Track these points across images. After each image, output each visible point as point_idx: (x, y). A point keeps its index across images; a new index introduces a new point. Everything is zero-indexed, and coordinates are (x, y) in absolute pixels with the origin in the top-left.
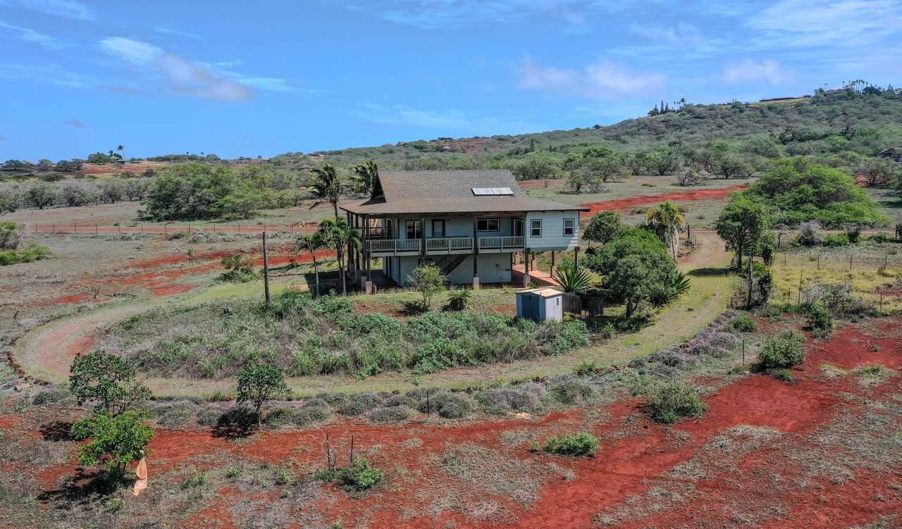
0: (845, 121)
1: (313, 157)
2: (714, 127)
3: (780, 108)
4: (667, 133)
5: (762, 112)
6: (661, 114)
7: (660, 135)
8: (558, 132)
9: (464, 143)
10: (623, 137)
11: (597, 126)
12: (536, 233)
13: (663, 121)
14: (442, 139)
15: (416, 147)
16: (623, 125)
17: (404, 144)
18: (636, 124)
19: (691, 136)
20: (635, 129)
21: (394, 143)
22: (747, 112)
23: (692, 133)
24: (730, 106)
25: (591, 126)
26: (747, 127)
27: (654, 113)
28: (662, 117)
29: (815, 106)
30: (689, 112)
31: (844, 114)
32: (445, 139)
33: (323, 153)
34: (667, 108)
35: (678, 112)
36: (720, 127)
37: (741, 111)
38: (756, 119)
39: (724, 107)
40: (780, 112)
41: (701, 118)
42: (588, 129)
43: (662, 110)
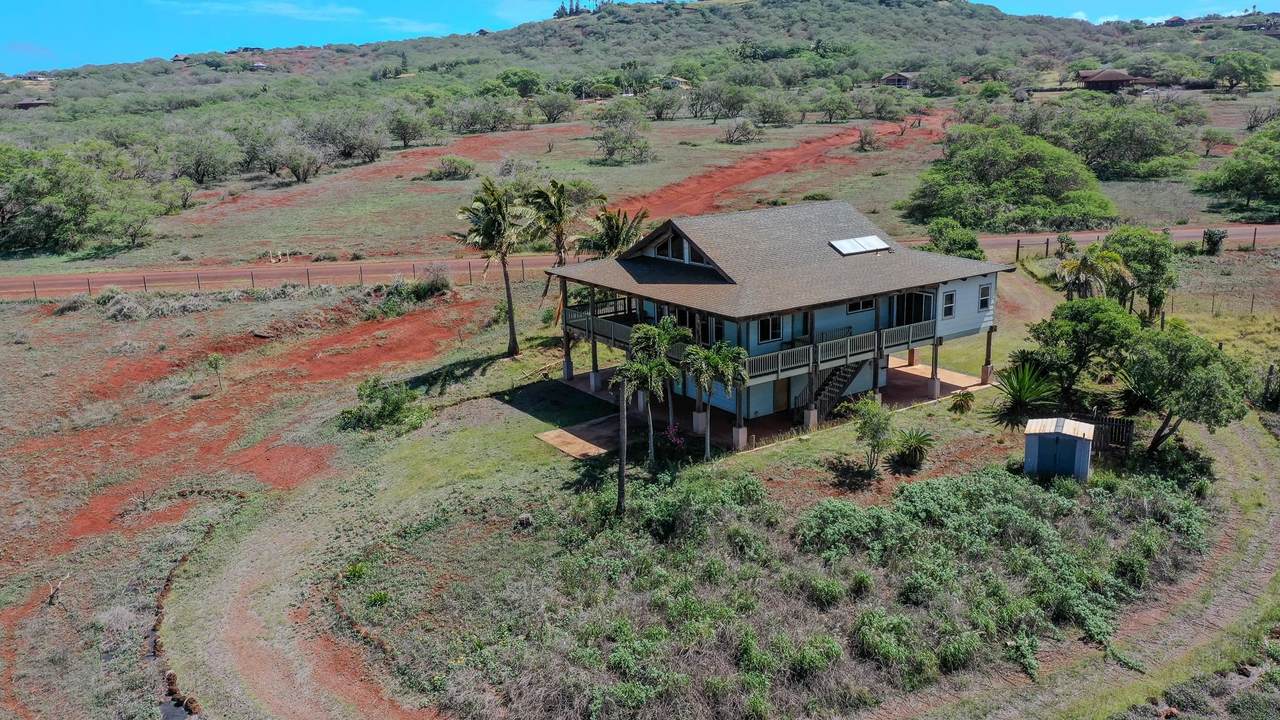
0: (805, 30)
1: (27, 82)
2: (647, 35)
3: (725, 11)
4: (586, 43)
5: (703, 15)
6: (570, 15)
7: (578, 47)
8: (428, 40)
9: (285, 58)
10: (527, 50)
11: (482, 31)
12: (949, 312)
13: (577, 26)
14: (246, 50)
15: (208, 64)
16: (521, 30)
17: (185, 59)
18: (540, 29)
19: (621, 49)
20: (540, 37)
21: (168, 57)
22: (684, 16)
23: (619, 44)
24: (661, 7)
25: (474, 32)
26: (689, 37)
27: (561, 14)
28: (574, 20)
29: (765, 8)
30: (611, 13)
31: (803, 20)
32: (252, 50)
33: (43, 74)
34: (577, 7)
35: (595, 13)
36: (656, 36)
37: (677, 14)
38: (699, 26)
39: (655, 7)
40: (725, 16)
41: (628, 23)
42: (469, 36)
43: (571, 10)
